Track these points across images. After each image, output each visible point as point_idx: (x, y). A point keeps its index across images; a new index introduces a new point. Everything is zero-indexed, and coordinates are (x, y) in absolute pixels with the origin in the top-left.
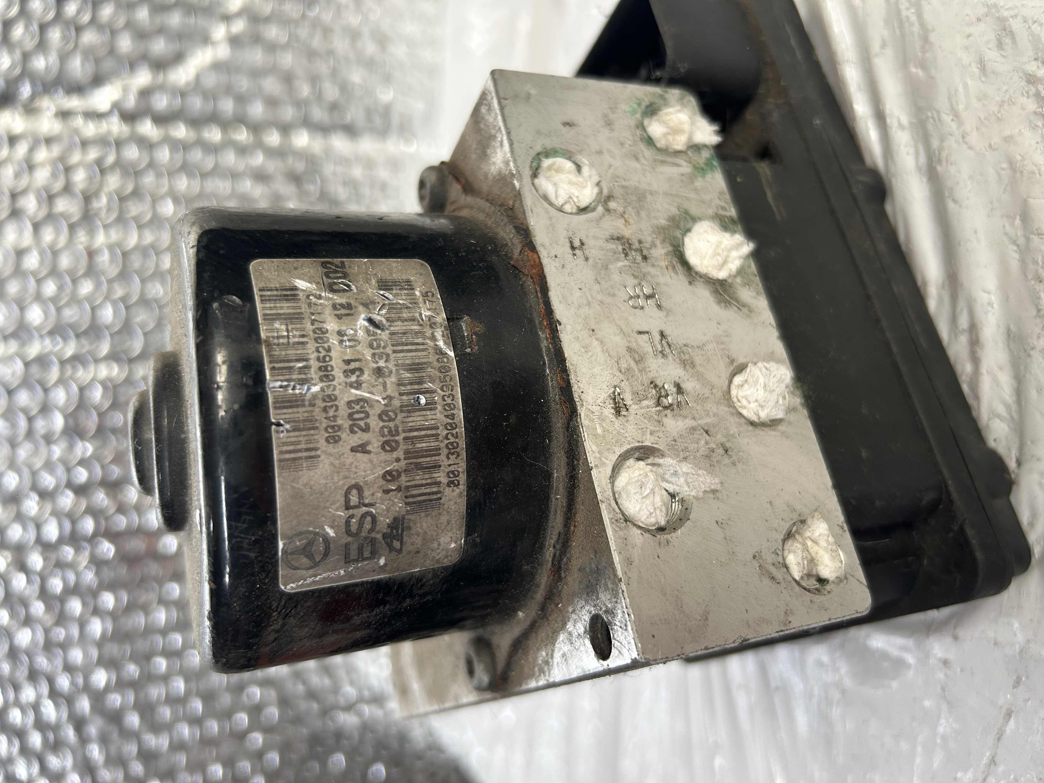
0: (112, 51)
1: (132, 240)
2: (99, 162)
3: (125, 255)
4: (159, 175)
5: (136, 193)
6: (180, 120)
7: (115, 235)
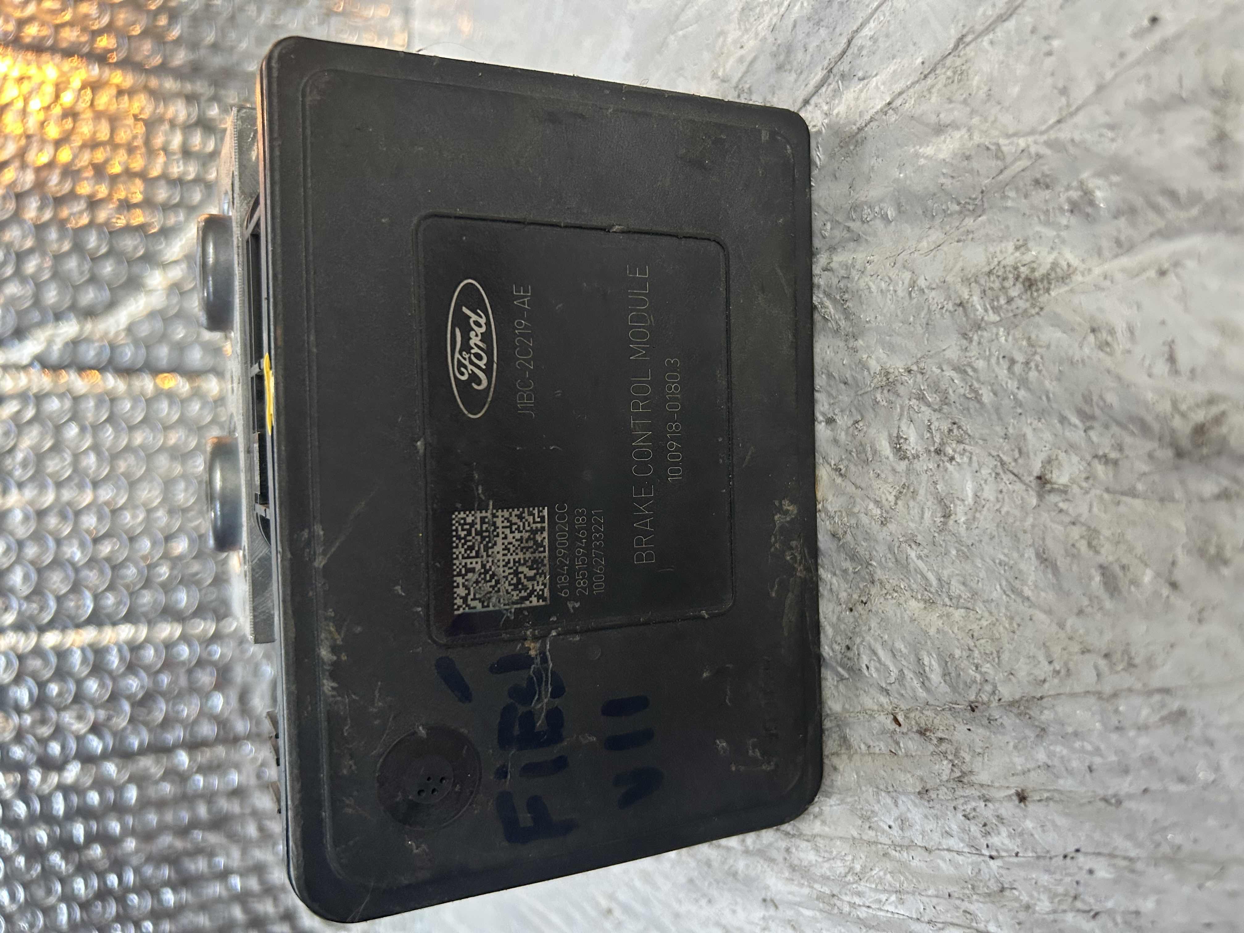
0: (37, 301)
1: (49, 498)
2: (16, 417)
3: (41, 514)
4: (83, 429)
5: (56, 448)
6: (108, 371)
7: (29, 493)
